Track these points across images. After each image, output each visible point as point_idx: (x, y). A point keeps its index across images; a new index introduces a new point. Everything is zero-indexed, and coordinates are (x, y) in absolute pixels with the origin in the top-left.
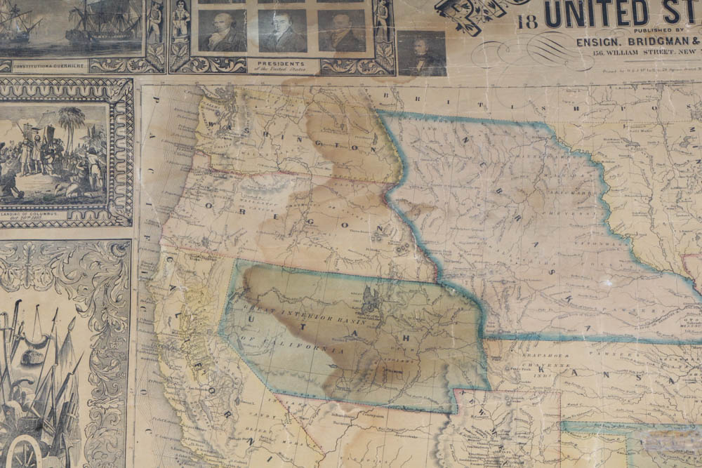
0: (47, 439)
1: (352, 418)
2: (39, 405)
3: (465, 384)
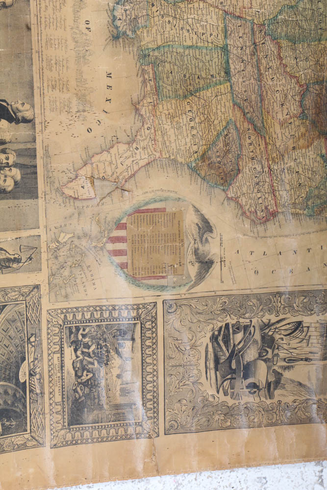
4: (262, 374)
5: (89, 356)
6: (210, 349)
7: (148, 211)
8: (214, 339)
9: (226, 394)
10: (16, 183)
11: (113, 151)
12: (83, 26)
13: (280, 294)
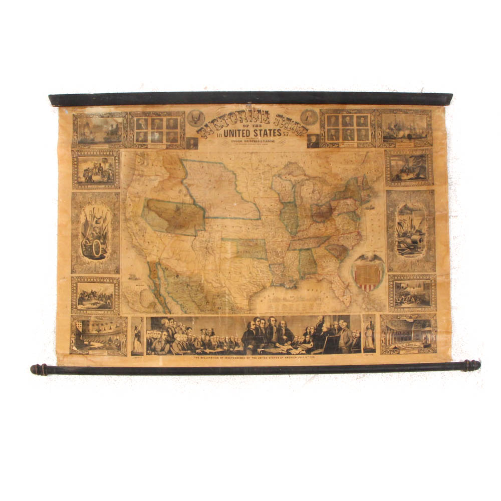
0: (102, 241)
1: (173, 237)
2: (100, 233)
3: (199, 229)
4: (416, 237)
5: (406, 299)
6: (406, 256)
7: (356, 277)
8: (402, 254)
9: (422, 250)
10: (345, 322)
11: (334, 289)
12: (292, 299)
13: (387, 231)
